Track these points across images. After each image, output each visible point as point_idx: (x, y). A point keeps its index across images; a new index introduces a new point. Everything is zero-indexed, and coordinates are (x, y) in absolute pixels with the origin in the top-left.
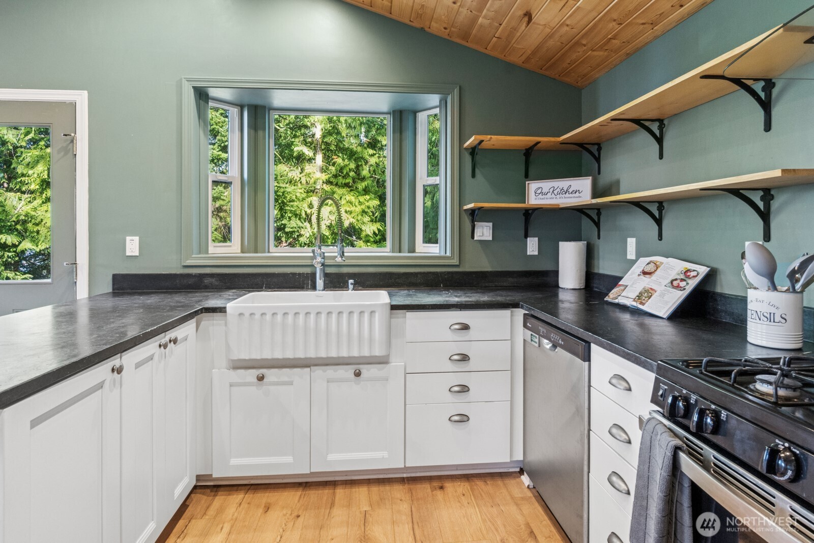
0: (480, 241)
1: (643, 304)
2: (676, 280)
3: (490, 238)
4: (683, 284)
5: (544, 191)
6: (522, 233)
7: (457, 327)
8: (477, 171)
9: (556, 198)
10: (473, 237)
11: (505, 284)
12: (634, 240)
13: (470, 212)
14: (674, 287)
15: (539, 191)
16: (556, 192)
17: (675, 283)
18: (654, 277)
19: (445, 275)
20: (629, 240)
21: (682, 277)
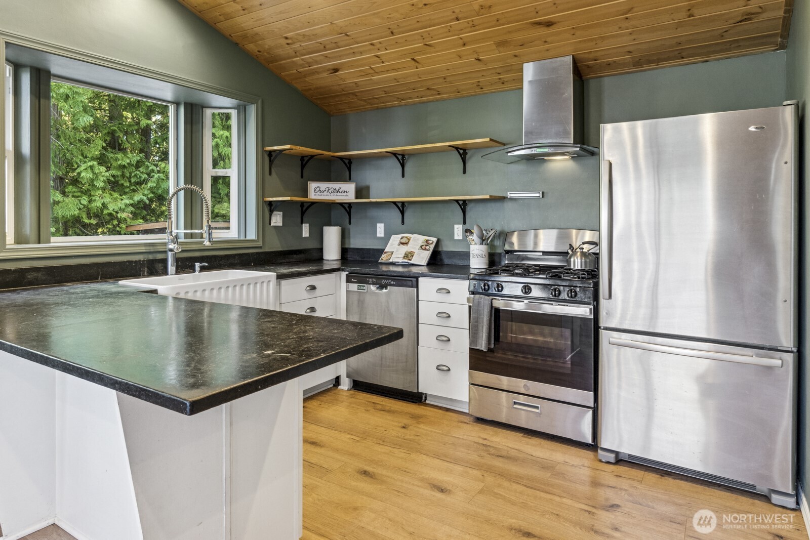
0: (275, 227)
1: (411, 260)
2: (423, 245)
3: (281, 225)
4: (427, 247)
5: (321, 189)
6: (299, 220)
7: (308, 288)
8: (273, 170)
9: (331, 195)
10: (270, 224)
11: (292, 260)
12: (383, 225)
13: (268, 203)
14: (423, 249)
15: (318, 189)
16: (330, 191)
17: (423, 247)
18: (410, 245)
19: (255, 255)
20: (379, 225)
21: (425, 244)
